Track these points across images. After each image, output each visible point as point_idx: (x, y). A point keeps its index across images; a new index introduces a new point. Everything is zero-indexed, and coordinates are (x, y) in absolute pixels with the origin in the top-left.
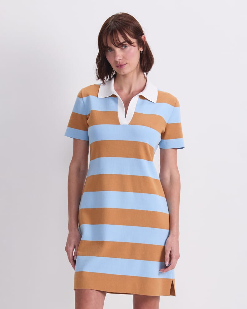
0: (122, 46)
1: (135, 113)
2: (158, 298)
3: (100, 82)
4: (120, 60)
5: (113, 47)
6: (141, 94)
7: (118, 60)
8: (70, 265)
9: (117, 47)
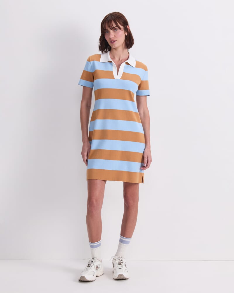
0: (114, 30)
1: (123, 72)
2: (138, 184)
3: (100, 52)
4: (113, 38)
5: (109, 29)
6: (127, 61)
7: (111, 37)
8: (84, 164)
9: (111, 29)
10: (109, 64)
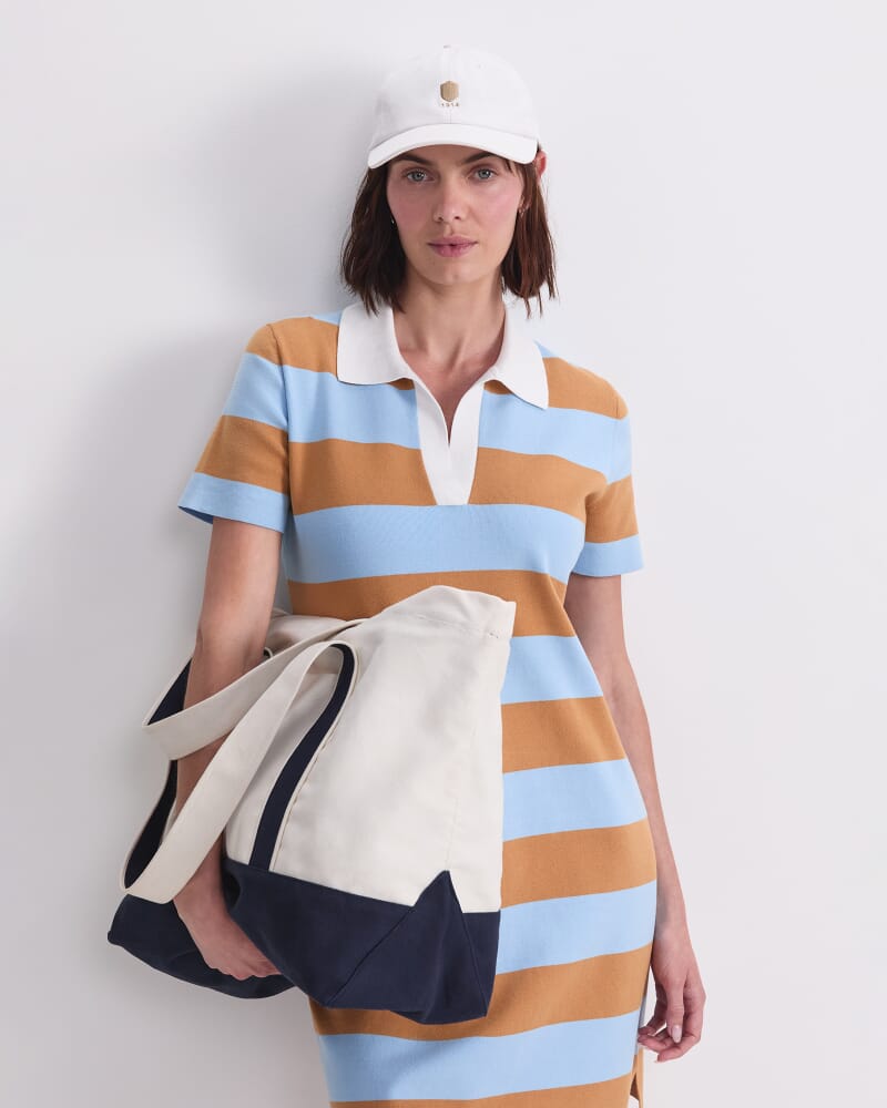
10: (393, 395)
